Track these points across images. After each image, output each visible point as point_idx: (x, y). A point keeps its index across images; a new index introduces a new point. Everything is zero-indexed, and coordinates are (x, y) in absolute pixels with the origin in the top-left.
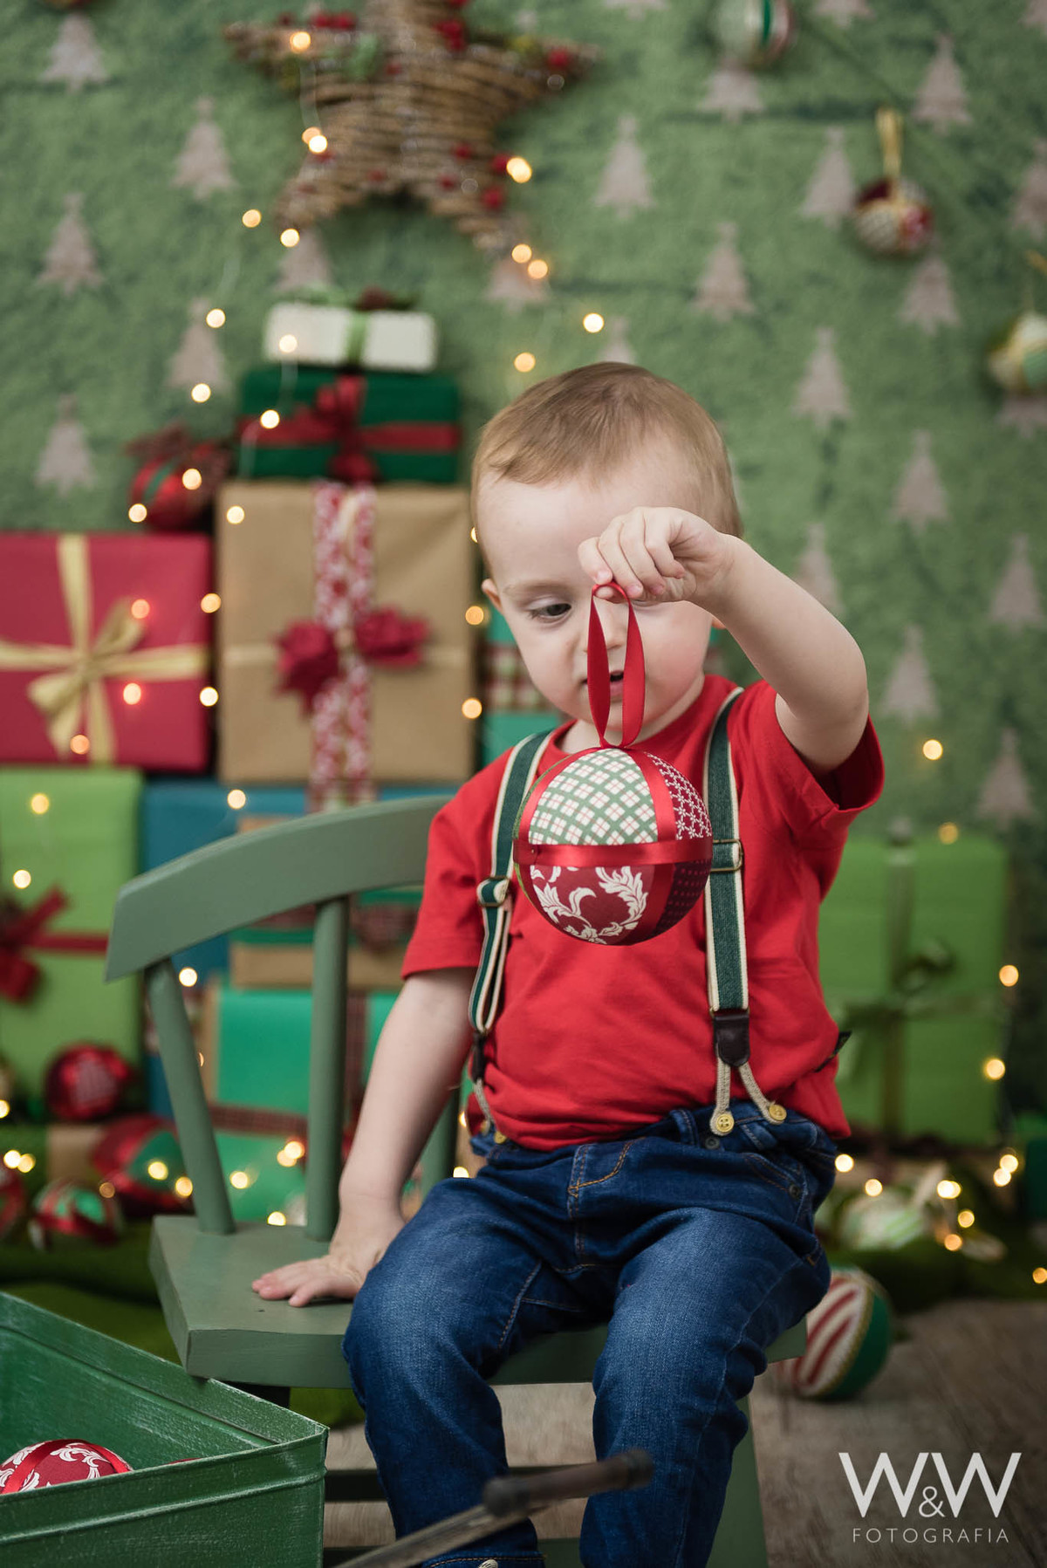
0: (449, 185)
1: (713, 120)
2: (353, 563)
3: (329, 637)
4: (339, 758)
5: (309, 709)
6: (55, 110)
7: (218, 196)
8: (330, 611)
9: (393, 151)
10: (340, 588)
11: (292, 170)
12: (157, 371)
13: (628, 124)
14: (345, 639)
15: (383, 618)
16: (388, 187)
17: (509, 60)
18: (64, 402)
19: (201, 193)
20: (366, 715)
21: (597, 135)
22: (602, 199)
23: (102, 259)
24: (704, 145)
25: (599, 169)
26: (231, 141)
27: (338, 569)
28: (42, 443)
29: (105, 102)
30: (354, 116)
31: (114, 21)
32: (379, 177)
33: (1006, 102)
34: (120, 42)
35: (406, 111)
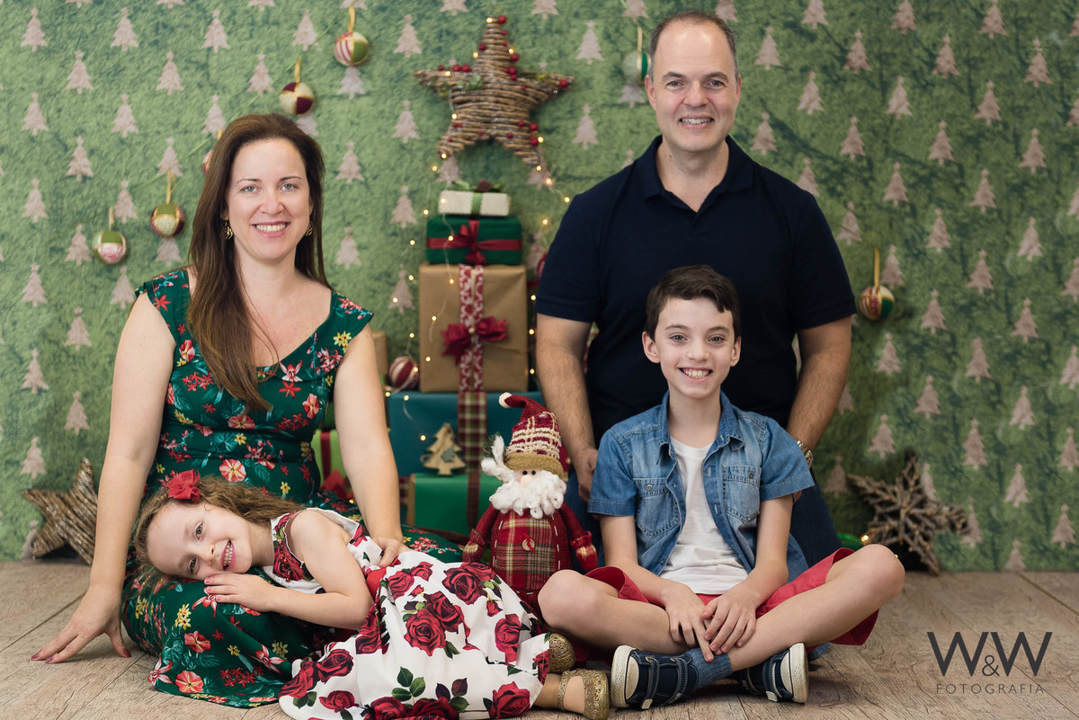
0: (510, 137)
1: (623, 106)
2: (476, 298)
3: (466, 330)
4: (470, 381)
5: (458, 361)
6: (345, 105)
7: (412, 141)
8: (466, 318)
9: (488, 122)
10: (470, 309)
11: (443, 131)
12: (387, 216)
13: (587, 109)
14: (472, 330)
15: (488, 321)
16: (485, 137)
17: (535, 83)
18: (347, 230)
19: (405, 141)
20: (481, 363)
21: (573, 113)
22: (575, 141)
23: (363, 170)
24: (619, 116)
25: (575, 128)
26: (417, 120)
27: (469, 301)
28: (338, 247)
29: (364, 102)
30: (471, 108)
31: (367, 69)
32: (481, 134)
33: (749, 97)
34: (371, 78)
35: (492, 105)
